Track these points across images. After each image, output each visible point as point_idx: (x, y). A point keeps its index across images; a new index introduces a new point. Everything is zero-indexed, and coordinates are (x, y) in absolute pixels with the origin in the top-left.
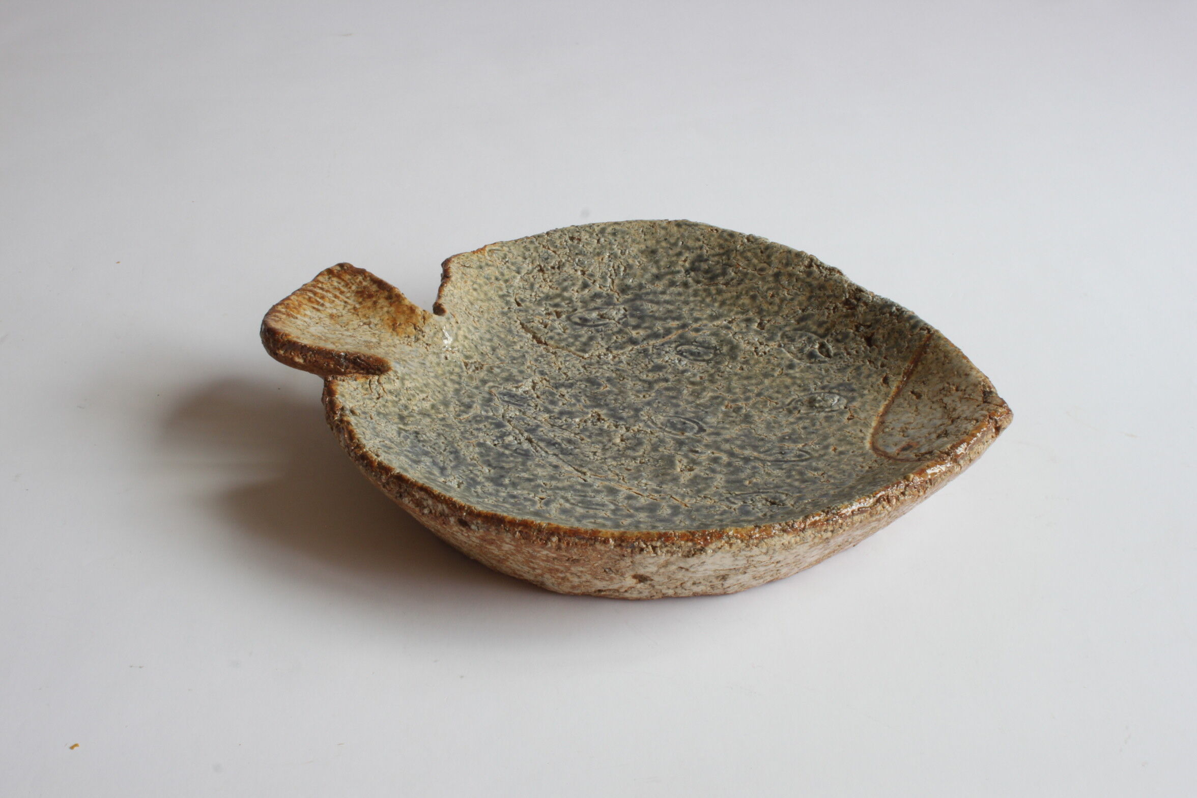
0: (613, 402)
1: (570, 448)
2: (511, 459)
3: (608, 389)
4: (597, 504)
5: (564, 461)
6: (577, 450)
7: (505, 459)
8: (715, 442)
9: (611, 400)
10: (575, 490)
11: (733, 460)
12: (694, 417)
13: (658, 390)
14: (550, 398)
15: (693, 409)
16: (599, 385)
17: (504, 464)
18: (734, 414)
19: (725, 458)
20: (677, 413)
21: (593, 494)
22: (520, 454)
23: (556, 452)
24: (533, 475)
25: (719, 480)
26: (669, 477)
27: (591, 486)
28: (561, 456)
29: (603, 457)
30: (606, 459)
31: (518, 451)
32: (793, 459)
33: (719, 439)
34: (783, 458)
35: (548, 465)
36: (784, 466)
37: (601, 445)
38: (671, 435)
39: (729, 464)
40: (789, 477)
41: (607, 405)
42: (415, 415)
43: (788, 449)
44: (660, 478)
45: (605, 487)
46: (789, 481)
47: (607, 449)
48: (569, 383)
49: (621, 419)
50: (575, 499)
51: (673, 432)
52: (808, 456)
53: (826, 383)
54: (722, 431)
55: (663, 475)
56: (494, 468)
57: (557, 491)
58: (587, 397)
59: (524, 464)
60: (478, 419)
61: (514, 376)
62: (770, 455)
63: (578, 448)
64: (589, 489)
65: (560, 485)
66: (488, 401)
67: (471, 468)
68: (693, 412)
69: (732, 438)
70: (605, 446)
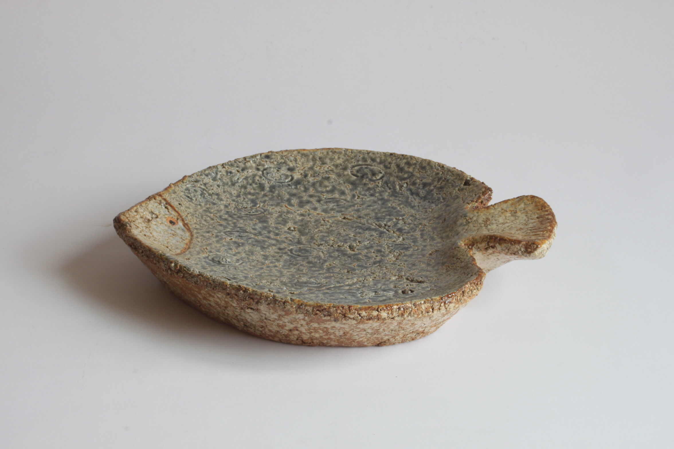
0: (346, 259)
1: (358, 230)
2: (384, 214)
3: (353, 265)
4: (330, 202)
5: (357, 222)
6: (353, 230)
7: (387, 213)
8: (280, 244)
9: (348, 260)
10: (344, 207)
11: (267, 235)
12: (297, 258)
13: (323, 269)
14: (382, 253)
15: (299, 262)
16: (358, 266)
17: (386, 210)
18: (274, 261)
19: (272, 235)
20: (307, 258)
21: (334, 207)
22: (382, 218)
23: (364, 226)
24: (369, 209)
25: (272, 222)
26: (299, 224)
27: (338, 212)
28: (361, 225)
29: (338, 230)
30: (337, 229)
31: (383, 219)
32: (235, 233)
33: (278, 246)
34: (240, 234)
35: (364, 216)
36: (238, 229)
37: (342, 235)
38: (306, 246)
39: (269, 232)
40: (234, 223)
41: (349, 257)
42: (443, 212)
43: (238, 238)
44: (304, 223)
45: (329, 213)
46: (235, 221)
47: (338, 234)
48: (376, 264)
49: (338, 251)
50: (342, 202)
51: (305, 248)
52: (227, 233)
53: (223, 268)
54: (277, 250)
55: (303, 225)
56: (389, 207)
57: (352, 204)
58: (362, 259)
59: (376, 213)
60: (413, 230)
61: (409, 258)
62: (248, 236)
63: (353, 231)
64: (337, 209)
65: (353, 208)
66: (415, 241)
67: (400, 202)
68: (298, 260)
69: (271, 247)
70: (340, 235)
